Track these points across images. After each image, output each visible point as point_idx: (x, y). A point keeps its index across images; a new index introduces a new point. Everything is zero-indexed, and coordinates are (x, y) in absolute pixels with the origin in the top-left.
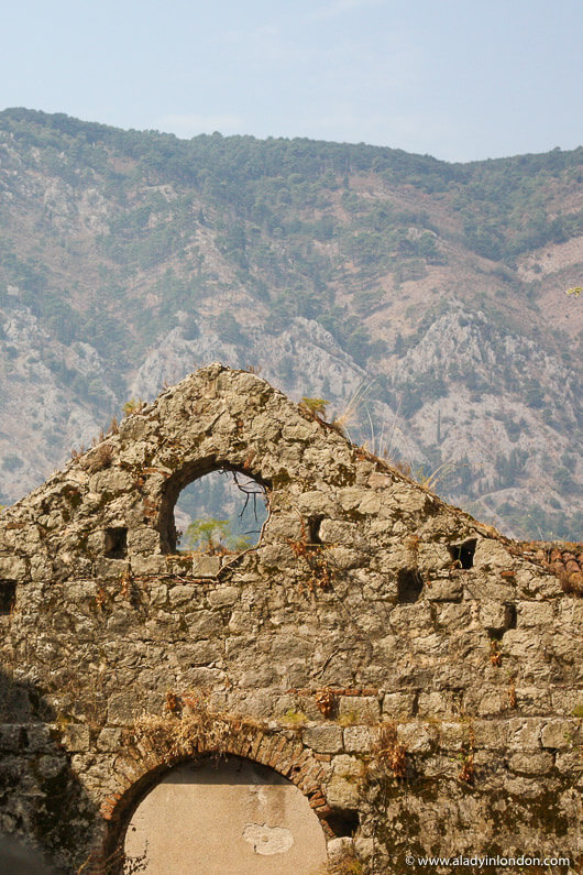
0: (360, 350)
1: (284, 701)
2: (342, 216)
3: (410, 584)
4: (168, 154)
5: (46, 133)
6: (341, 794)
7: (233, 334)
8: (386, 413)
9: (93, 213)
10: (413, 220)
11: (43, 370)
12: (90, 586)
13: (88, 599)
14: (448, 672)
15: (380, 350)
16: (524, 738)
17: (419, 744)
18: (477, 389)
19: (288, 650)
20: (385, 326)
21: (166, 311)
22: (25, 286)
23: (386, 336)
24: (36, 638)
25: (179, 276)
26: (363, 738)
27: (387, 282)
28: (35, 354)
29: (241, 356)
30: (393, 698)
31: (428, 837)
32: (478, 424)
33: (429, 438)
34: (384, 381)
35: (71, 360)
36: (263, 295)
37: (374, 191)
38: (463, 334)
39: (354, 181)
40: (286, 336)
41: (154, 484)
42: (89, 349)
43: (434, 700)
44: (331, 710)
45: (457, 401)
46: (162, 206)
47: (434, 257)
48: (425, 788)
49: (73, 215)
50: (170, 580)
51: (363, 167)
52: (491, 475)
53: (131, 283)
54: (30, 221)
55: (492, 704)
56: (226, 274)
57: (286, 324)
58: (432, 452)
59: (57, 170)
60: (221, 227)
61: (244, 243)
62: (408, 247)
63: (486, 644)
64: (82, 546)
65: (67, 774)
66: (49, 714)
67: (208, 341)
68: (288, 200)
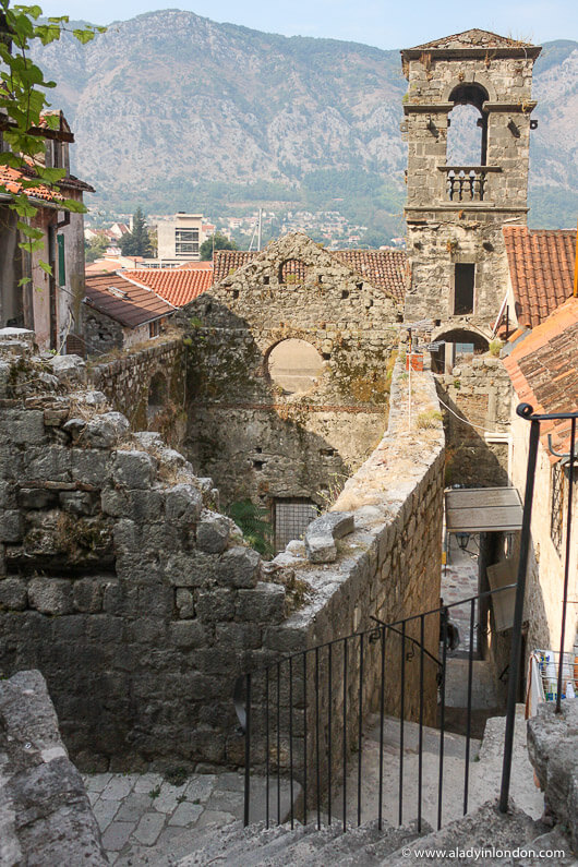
0: (349, 119)
1: (312, 324)
2: (345, 69)
3: (345, 294)
4: (282, 43)
5: (237, 33)
6: (326, 350)
7: (305, 112)
8: (359, 143)
9: (255, 65)
10: (369, 71)
11: (236, 123)
12: (259, 292)
13: (259, 296)
14: (355, 318)
15: (357, 119)
16: (374, 336)
17: (347, 337)
18: (391, 135)
19: (313, 311)
20: (359, 110)
21: (281, 103)
22: (230, 91)
23: (360, 114)
24: (245, 306)
25: (285, 89)
26: (332, 335)
27: (360, 94)
28: (233, 117)
29: (308, 120)
30: (340, 324)
31: (348, 361)
32: (391, 147)
33: (374, 153)
34: (358, 131)
35: (247, 120)
36: (316, 98)
37: (356, 60)
38: (386, 114)
39: (349, 55)
40: (324, 113)
41: (277, 265)
42: (253, 116)
43: (351, 325)
44: (324, 327)
45: (383, 139)
46: (280, 63)
47: (377, 85)
48: (348, 348)
49: (247, 65)
50: (281, 292)
51: (352, 50)
52: (395, 166)
53: (268, 92)
54: (231, 67)
55: (366, 326)
56: (303, 89)
57: (324, 109)
58: (374, 157)
59: (241, 48)
60: (301, 72)
61: (309, 78)
62: (368, 82)
63: (365, 310)
64: (257, 281)
65: (253, 343)
66: (249, 327)
67: (296, 114)
68: (325, 62)
